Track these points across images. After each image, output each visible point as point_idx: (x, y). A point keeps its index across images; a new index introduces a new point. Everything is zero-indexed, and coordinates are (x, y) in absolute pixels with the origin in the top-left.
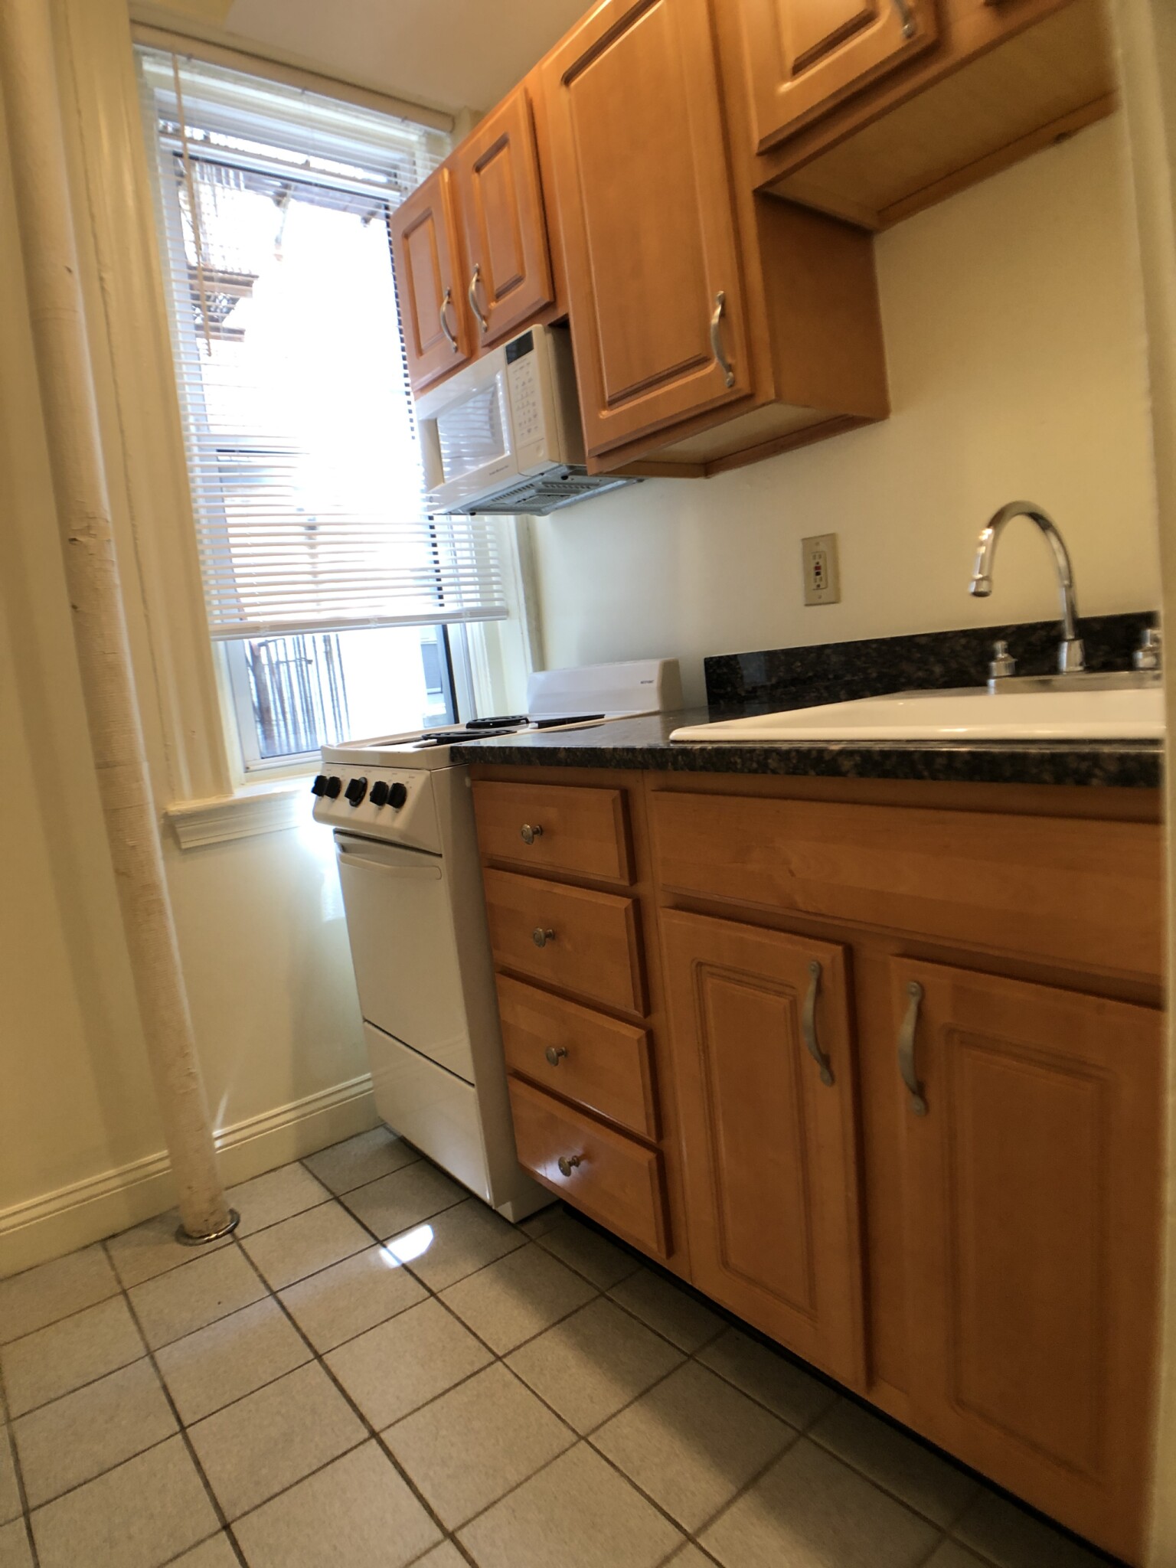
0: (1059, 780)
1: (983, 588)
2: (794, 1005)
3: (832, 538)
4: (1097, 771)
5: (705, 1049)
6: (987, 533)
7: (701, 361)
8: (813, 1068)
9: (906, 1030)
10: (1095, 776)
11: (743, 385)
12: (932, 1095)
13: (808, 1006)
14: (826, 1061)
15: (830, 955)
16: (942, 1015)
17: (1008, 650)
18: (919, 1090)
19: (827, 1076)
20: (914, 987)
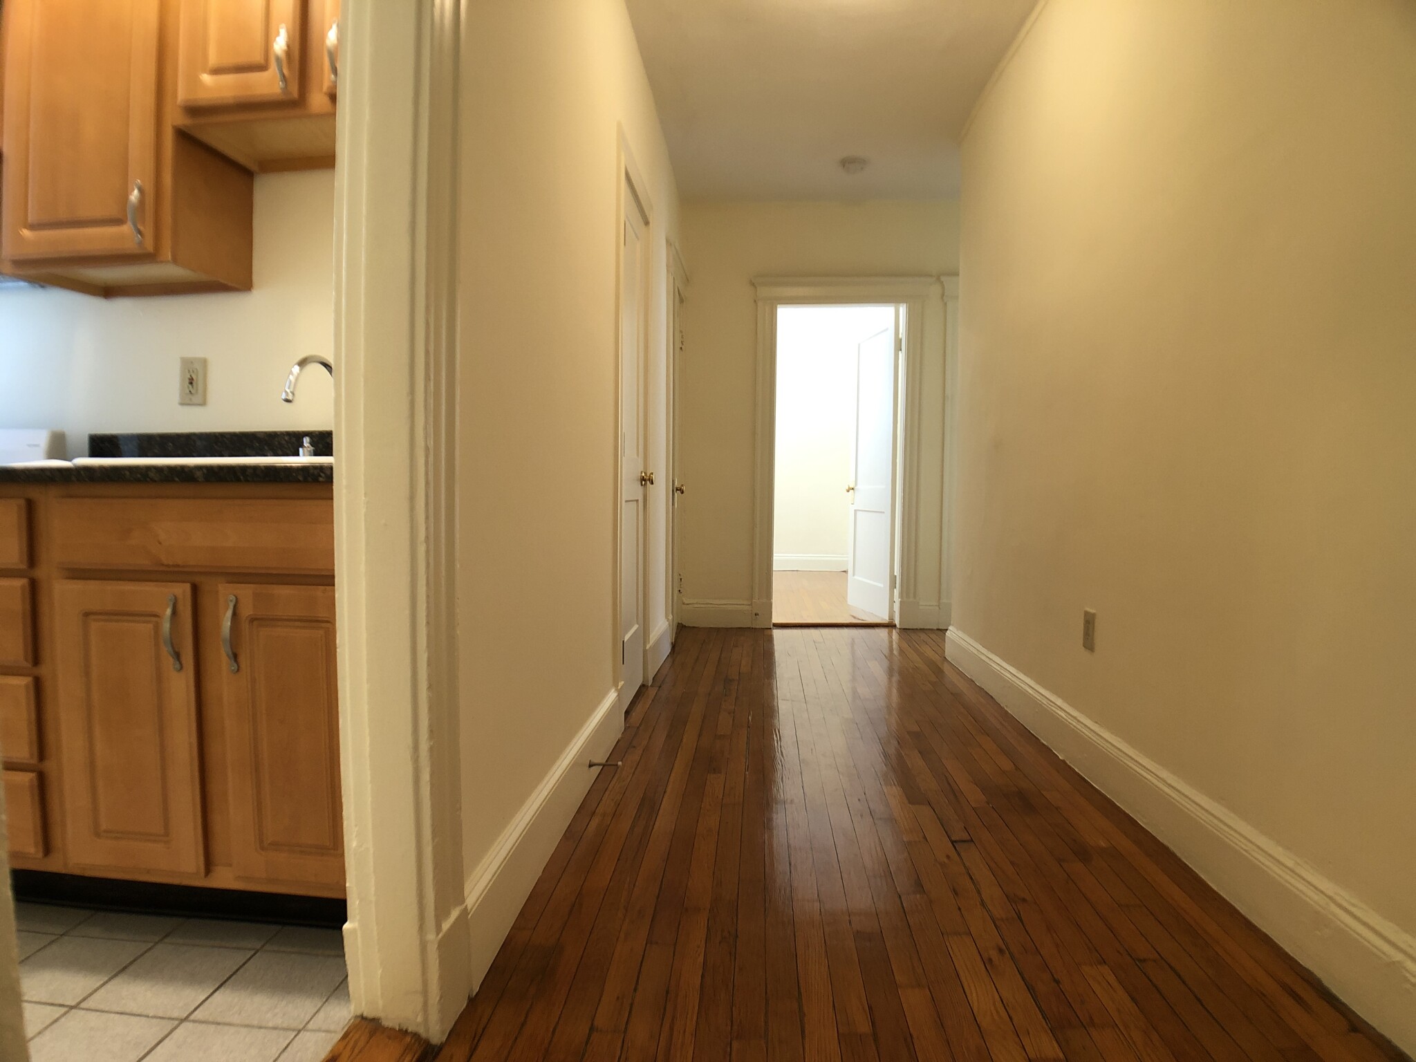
0: (305, 481)
1: (290, 397)
2: (157, 628)
3: (204, 362)
4: (322, 474)
5: (87, 673)
6: (296, 369)
7: (118, 221)
8: (169, 662)
9: (227, 623)
10: (321, 476)
11: (150, 247)
12: (243, 659)
13: (166, 626)
14: (177, 656)
15: (182, 590)
16: (247, 611)
17: (312, 444)
18: (235, 657)
19: (178, 666)
20: (232, 598)
